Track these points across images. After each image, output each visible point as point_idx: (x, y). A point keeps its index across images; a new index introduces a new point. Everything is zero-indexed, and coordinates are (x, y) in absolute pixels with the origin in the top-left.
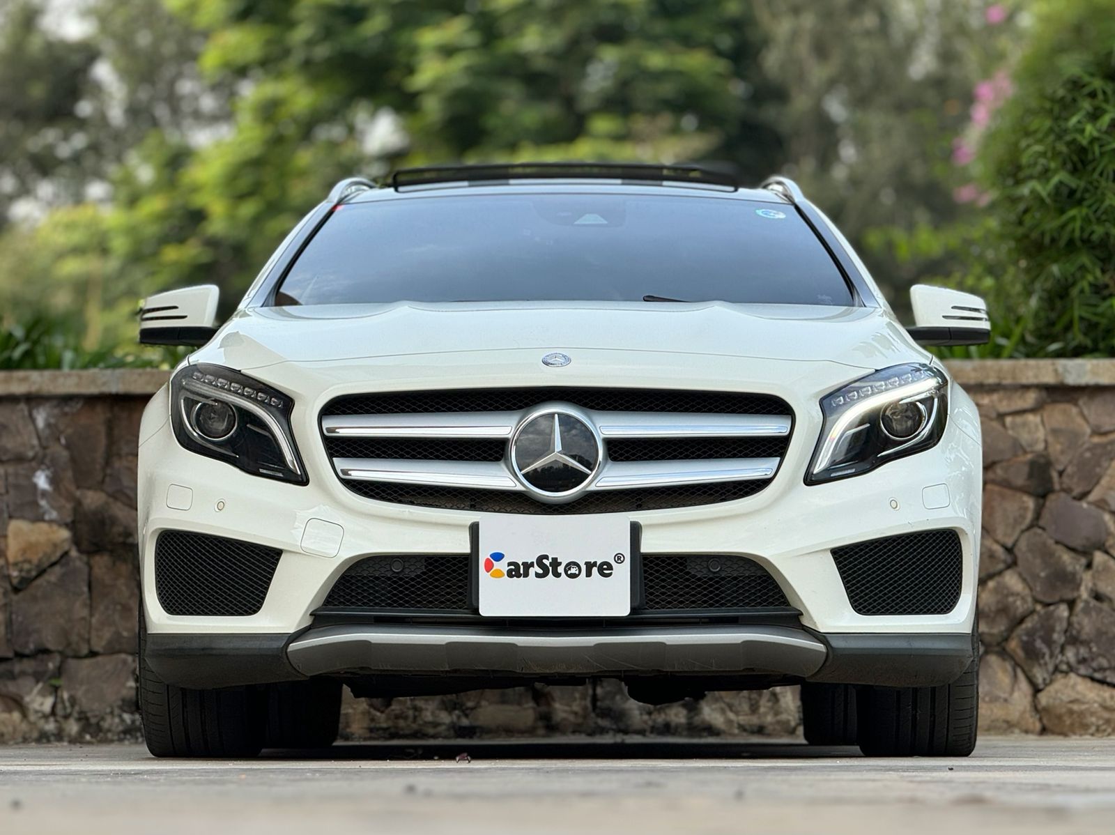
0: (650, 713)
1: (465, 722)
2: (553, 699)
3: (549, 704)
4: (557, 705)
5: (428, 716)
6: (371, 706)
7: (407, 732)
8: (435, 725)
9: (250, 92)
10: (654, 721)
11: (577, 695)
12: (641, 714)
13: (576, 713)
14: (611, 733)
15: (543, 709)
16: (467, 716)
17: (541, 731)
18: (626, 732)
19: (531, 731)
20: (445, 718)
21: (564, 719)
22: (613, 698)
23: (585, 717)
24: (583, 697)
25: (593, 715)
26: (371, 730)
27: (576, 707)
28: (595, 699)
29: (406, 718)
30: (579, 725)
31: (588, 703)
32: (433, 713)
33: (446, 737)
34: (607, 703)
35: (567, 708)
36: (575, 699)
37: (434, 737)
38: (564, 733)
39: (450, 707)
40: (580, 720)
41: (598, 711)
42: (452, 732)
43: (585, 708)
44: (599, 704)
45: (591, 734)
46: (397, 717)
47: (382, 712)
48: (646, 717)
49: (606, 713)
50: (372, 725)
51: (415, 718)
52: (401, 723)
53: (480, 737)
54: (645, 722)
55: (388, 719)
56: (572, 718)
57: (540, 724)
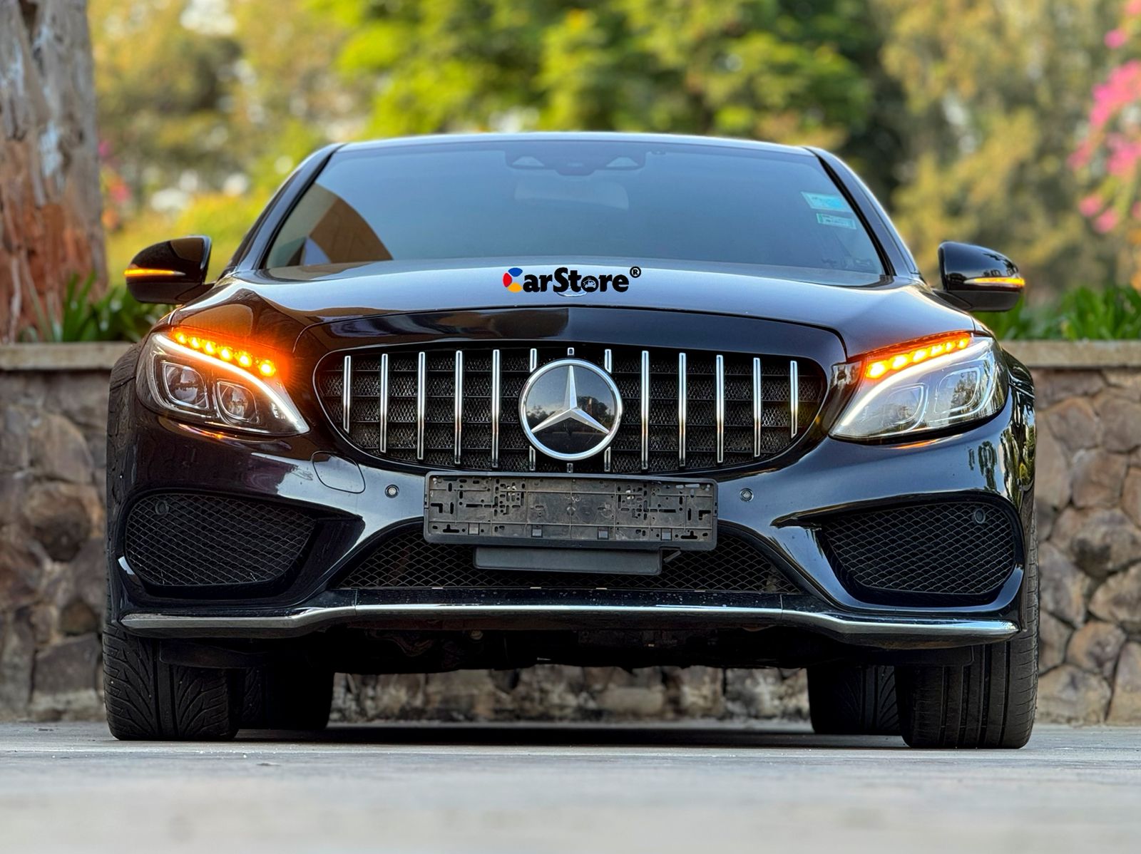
0: (781, 698)
1: (592, 705)
2: (682, 683)
3: (678, 688)
4: (687, 689)
5: (555, 698)
6: (498, 687)
7: (534, 714)
8: (562, 707)
9: (389, 88)
10: (786, 707)
11: (707, 679)
12: (772, 699)
13: (705, 697)
14: (742, 718)
15: (672, 692)
16: (594, 698)
17: (670, 715)
18: (757, 717)
19: (660, 715)
20: (572, 700)
21: (694, 704)
22: (743, 682)
23: (715, 701)
24: (713, 681)
25: (723, 699)
26: (497, 711)
27: (706, 690)
28: (725, 683)
29: (532, 700)
30: (710, 709)
31: (718, 687)
32: (560, 696)
33: (574, 720)
34: (738, 687)
35: (696, 692)
36: (704, 683)
37: (561, 719)
38: (693, 716)
39: (577, 688)
40: (709, 704)
41: (728, 695)
42: (579, 715)
43: (715, 693)
44: (729, 688)
45: (721, 718)
46: (524, 699)
47: (508, 693)
48: (777, 702)
49: (737, 697)
50: (498, 706)
51: (541, 701)
52: (527, 705)
53: (608, 721)
54: (776, 707)
55: (514, 700)
56: (701, 702)
57: (669, 707)
